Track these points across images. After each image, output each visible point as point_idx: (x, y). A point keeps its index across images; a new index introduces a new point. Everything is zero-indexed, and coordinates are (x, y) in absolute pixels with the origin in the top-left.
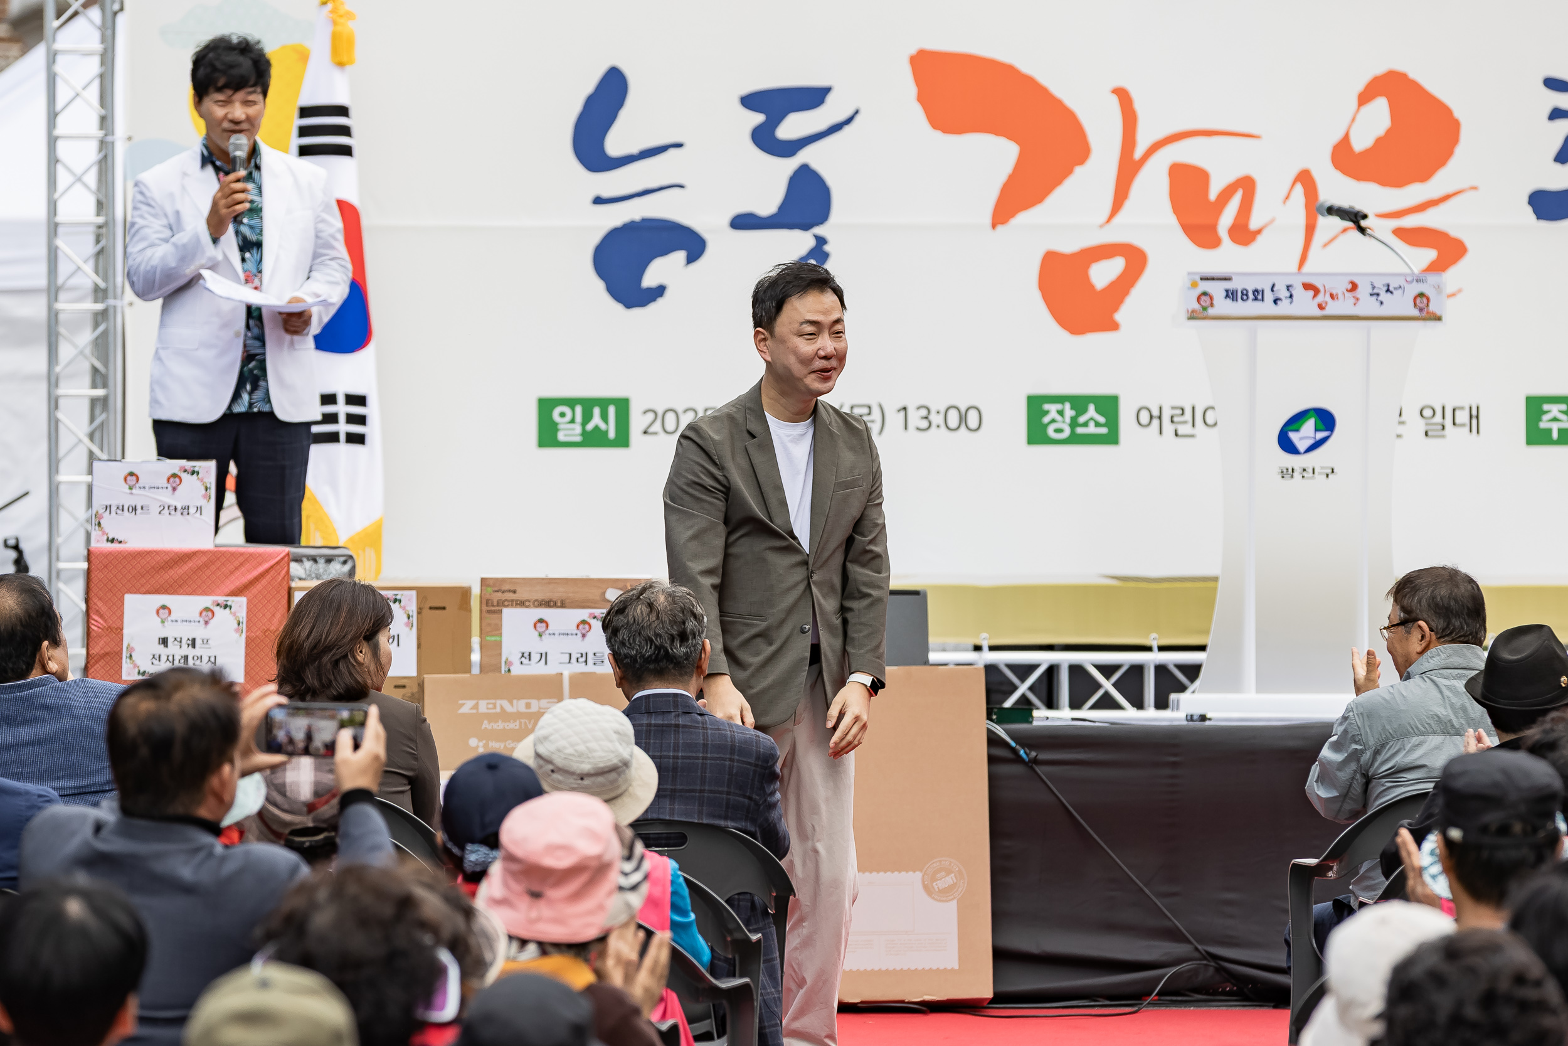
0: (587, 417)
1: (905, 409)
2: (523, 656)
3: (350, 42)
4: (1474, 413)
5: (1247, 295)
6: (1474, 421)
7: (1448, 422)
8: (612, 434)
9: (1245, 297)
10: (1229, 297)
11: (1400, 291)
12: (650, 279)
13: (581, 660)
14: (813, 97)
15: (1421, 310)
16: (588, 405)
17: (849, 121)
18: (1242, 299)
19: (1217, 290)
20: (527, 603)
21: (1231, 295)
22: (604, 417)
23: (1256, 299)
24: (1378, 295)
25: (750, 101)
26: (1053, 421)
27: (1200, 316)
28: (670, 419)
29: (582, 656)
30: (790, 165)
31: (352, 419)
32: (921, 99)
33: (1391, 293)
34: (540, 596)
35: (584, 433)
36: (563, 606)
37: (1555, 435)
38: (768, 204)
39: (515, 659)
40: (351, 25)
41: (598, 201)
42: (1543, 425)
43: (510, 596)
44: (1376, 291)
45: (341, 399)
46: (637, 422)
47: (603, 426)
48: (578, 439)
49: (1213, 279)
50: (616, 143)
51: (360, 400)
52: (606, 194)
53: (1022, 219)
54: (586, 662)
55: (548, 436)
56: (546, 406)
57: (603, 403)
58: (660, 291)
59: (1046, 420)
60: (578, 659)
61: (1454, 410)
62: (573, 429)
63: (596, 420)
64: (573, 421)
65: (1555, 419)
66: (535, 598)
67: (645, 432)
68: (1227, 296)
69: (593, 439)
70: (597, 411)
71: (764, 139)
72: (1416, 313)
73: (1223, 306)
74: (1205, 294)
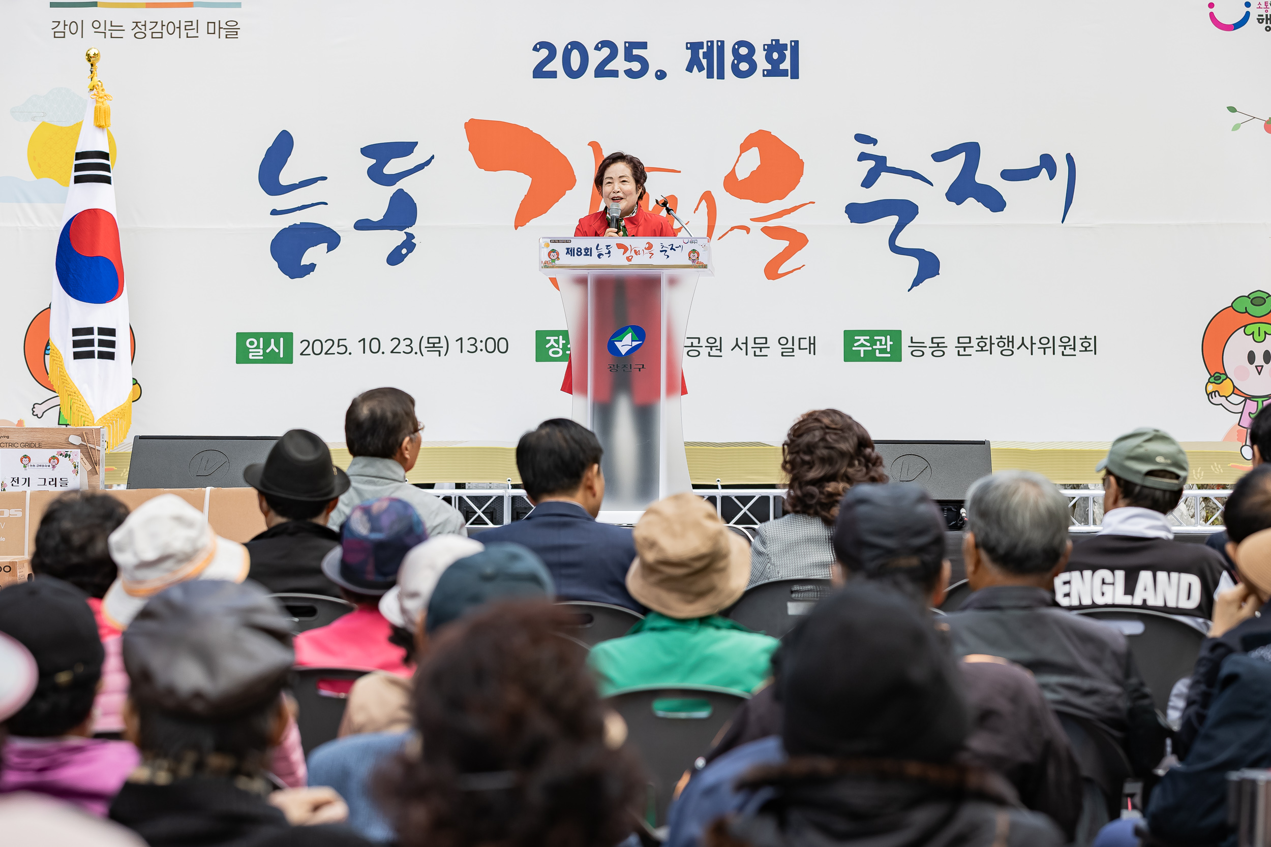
0: (267, 345)
1: (461, 339)
2: (13, 480)
3: (107, 113)
4: (812, 342)
5: (580, 252)
6: (812, 346)
7: (796, 347)
8: (282, 356)
9: (579, 253)
10: (569, 254)
11: (680, 248)
12: (306, 260)
13: (52, 483)
14: (406, 148)
15: (693, 261)
16: (267, 337)
17: (428, 163)
18: (577, 254)
19: (561, 248)
20: (16, 445)
21: (570, 252)
22: (277, 345)
23: (586, 255)
24: (666, 251)
25: (367, 151)
26: (552, 346)
27: (550, 265)
28: (317, 344)
29: (53, 481)
30: (392, 190)
31: (102, 343)
32: (471, 149)
33: (675, 250)
34: (24, 440)
35: (265, 354)
36: (39, 447)
37: (862, 355)
38: (377, 215)
39: (8, 482)
40: (107, 103)
41: (274, 212)
42: (854, 349)
43: (6, 440)
44: (664, 249)
45: (96, 331)
46: (298, 347)
47: (277, 351)
48: (262, 358)
49: (559, 241)
50: (285, 178)
51: (112, 332)
52: (278, 209)
53: (534, 222)
54: (56, 484)
55: (242, 357)
56: (241, 338)
57: (276, 336)
58: (312, 267)
59: (547, 346)
60: (50, 482)
61: (800, 339)
62: (259, 352)
63: (273, 346)
64: (258, 347)
65: (862, 345)
66: (22, 441)
67: (302, 354)
68: (568, 253)
69: (270, 358)
70: (272, 340)
71: (376, 175)
72: (690, 263)
73: (565, 259)
74: (553, 251)
